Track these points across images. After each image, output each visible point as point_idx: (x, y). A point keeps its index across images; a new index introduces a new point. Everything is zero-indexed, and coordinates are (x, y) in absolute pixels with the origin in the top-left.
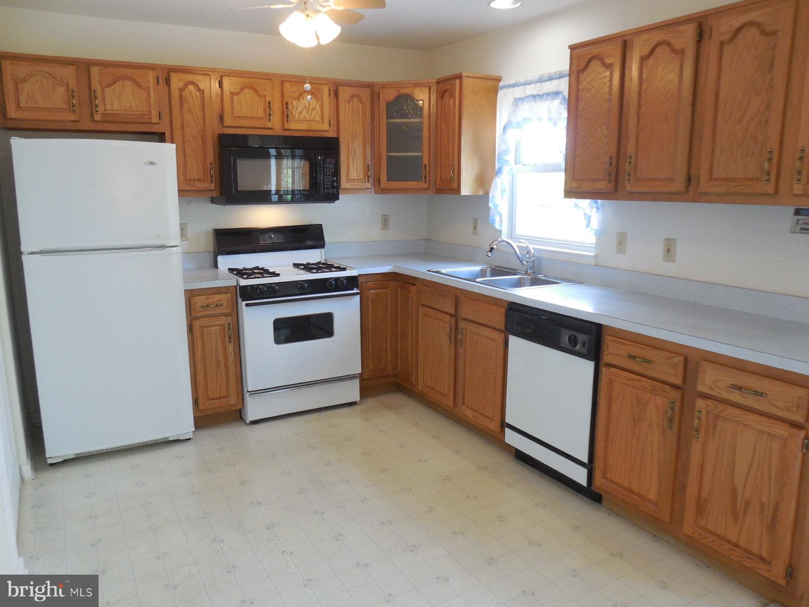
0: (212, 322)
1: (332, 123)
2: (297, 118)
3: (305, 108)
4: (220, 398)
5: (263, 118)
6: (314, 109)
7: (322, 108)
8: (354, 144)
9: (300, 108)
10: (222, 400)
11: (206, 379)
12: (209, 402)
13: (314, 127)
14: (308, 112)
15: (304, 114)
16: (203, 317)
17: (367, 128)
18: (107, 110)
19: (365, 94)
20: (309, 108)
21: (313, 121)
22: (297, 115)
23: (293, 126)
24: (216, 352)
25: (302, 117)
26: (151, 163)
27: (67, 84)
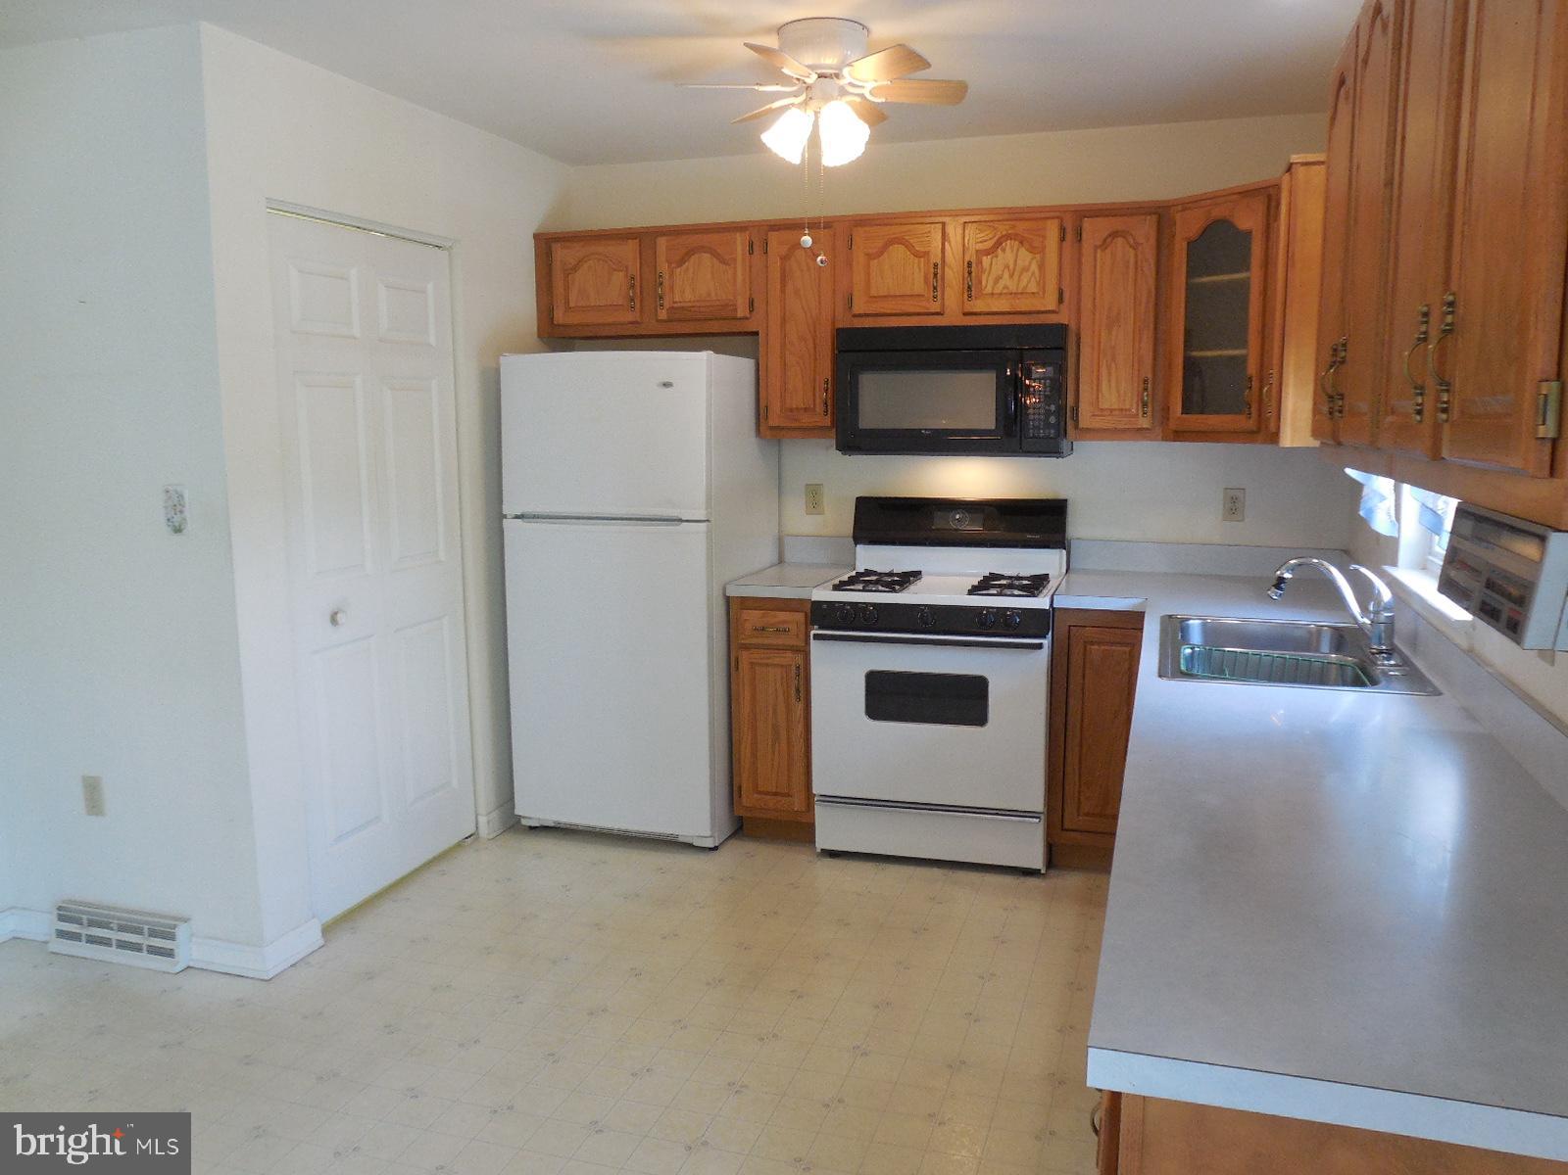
0: (768, 658)
1: (1066, 296)
2: (989, 289)
3: (1006, 271)
4: (776, 794)
5: (923, 296)
6: (1026, 269)
7: (1041, 267)
8: (1114, 333)
9: (997, 269)
10: (779, 798)
11: (754, 755)
12: (759, 796)
13: (1024, 305)
14: (1011, 276)
15: (1006, 280)
16: (757, 647)
17: (1144, 300)
18: (676, 302)
19: (1144, 230)
20: (1014, 270)
21: (1022, 293)
22: (990, 283)
23: (979, 305)
24: (775, 712)
25: (999, 288)
26: (666, 385)
27: (627, 267)
